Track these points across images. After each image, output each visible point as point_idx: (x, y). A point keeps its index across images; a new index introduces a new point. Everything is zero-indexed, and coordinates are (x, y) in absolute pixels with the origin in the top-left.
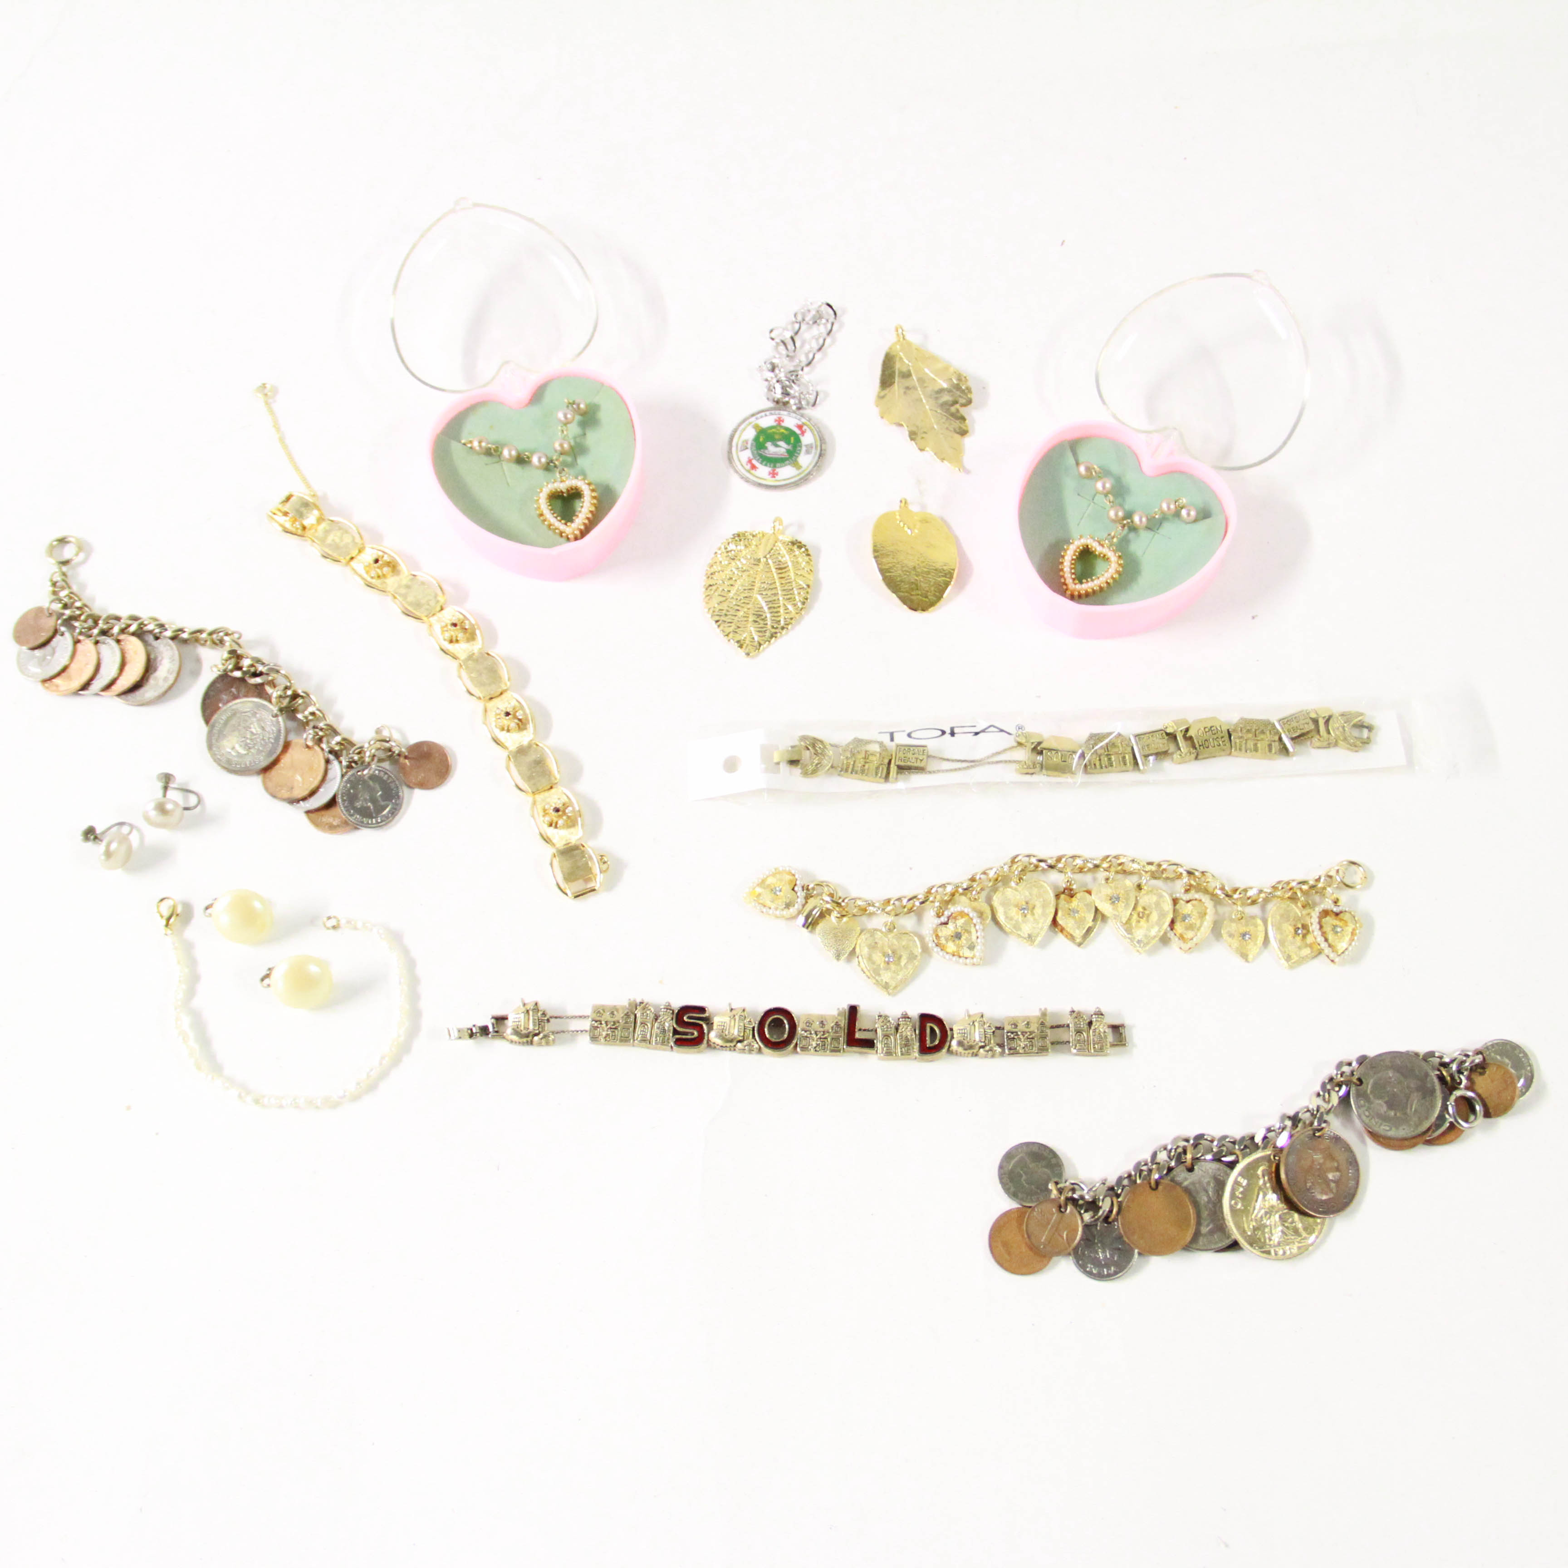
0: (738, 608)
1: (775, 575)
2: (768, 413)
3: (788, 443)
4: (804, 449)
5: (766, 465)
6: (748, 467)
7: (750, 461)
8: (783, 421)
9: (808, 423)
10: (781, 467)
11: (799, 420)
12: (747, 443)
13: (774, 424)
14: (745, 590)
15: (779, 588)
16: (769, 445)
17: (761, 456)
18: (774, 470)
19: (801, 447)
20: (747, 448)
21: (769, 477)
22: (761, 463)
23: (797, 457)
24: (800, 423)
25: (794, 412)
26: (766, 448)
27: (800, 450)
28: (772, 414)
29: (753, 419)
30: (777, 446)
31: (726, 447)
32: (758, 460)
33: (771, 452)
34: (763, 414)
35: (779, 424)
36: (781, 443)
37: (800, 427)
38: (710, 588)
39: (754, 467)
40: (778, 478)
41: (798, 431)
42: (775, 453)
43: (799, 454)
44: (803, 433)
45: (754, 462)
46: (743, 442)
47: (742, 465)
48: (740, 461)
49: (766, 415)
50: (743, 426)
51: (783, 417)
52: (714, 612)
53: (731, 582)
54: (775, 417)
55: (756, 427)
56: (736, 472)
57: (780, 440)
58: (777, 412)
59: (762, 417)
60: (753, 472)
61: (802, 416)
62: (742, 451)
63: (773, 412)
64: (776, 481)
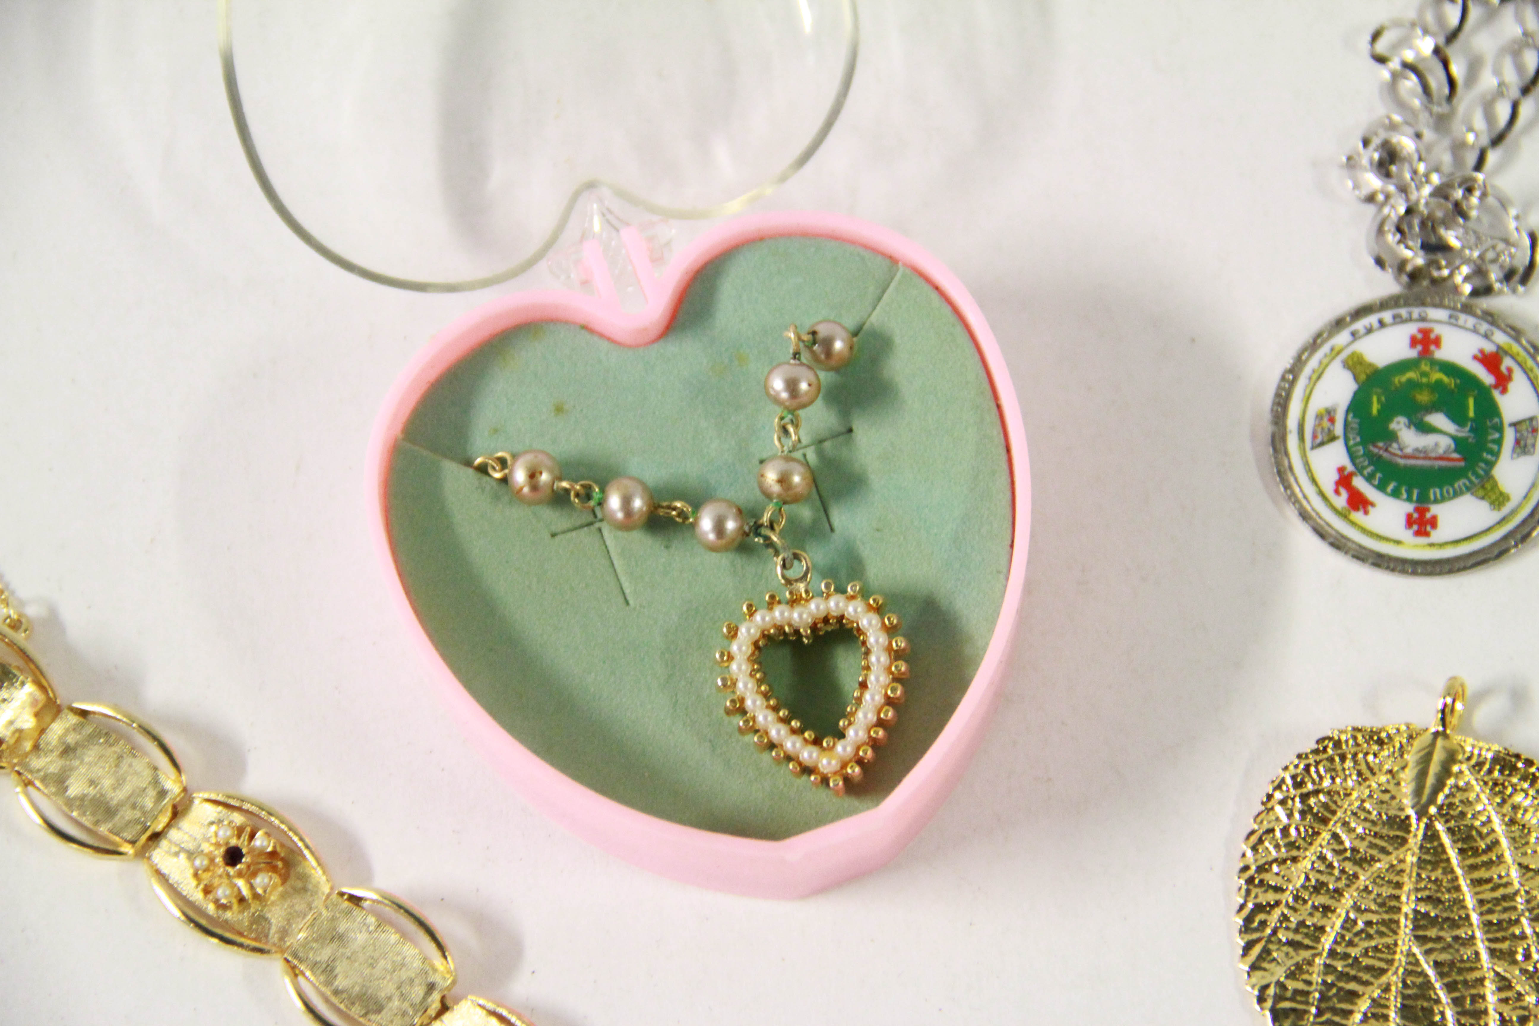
0: (1352, 986)
1: (1459, 872)
2: (1387, 316)
3: (1457, 417)
4: (1509, 436)
5: (1395, 494)
6: (1341, 501)
7: (1344, 480)
8: (1437, 342)
9: (1516, 348)
10: (1443, 499)
11: (1486, 336)
12: (1332, 420)
13: (1413, 354)
14: (1369, 923)
15: (1474, 917)
16: (1399, 425)
17: (1376, 460)
18: (1421, 511)
19: (1500, 429)
20: (1333, 439)
21: (1407, 535)
22: (1381, 487)
23: (1491, 465)
24: (1489, 348)
25: (1467, 309)
26: (1393, 437)
27: (1499, 442)
28: (1398, 320)
29: (1342, 338)
30: (1426, 429)
31: (1266, 428)
32: (1369, 479)
33: (1408, 451)
34: (1372, 320)
35: (1425, 353)
36: (1438, 420)
37: (1491, 361)
38: (1261, 917)
39: (1358, 502)
40: (1436, 536)
41: (1487, 378)
42: (1422, 453)
43: (1497, 455)
44: (1503, 381)
45: (1359, 483)
46: (1319, 417)
47: (1321, 494)
48: (1314, 481)
49: (1382, 324)
50: (1313, 363)
51: (1438, 330)
52: (1278, 998)
53: (1321, 899)
54: (1412, 329)
55: (1354, 364)
56: (1304, 516)
57: (1433, 408)
58: (1416, 312)
59: (1369, 331)
60: (1357, 516)
61: (1490, 317)
62: (1313, 448)
63: (1403, 312)
64: (1431, 545)
